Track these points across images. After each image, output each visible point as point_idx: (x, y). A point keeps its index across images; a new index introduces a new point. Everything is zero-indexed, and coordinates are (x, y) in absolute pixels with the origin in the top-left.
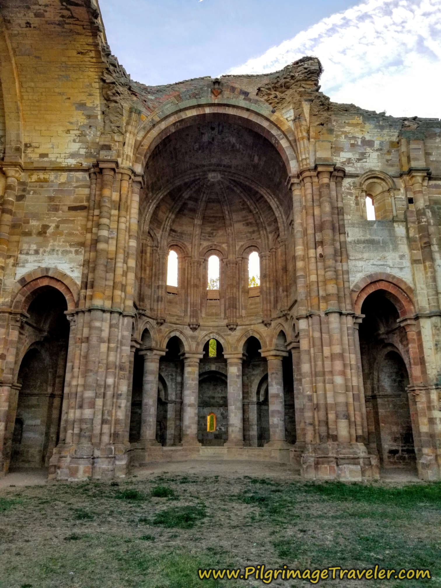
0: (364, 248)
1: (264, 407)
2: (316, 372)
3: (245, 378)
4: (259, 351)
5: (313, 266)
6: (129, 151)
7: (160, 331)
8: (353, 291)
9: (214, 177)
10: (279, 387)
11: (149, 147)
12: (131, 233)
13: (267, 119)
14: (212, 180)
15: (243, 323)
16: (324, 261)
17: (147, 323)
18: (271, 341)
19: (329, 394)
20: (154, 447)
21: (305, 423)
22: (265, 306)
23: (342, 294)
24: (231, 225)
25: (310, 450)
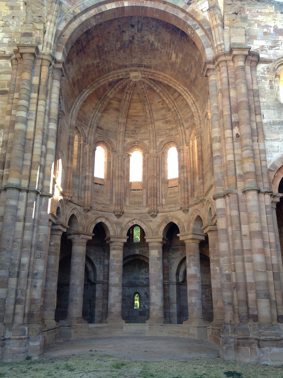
0: (280, 128)
1: (182, 287)
2: (234, 251)
3: (166, 261)
4: (178, 235)
5: (229, 146)
6: (49, 38)
7: (87, 217)
8: (269, 170)
9: (136, 77)
10: (197, 268)
11: (70, 37)
12: (51, 117)
13: (183, 11)
14: (134, 80)
15: (162, 211)
16: (241, 140)
17: (74, 209)
18: (189, 225)
19: (249, 273)
20: (79, 324)
21: (224, 302)
22: (183, 194)
23: (259, 173)
24: (152, 123)
25: (230, 331)
